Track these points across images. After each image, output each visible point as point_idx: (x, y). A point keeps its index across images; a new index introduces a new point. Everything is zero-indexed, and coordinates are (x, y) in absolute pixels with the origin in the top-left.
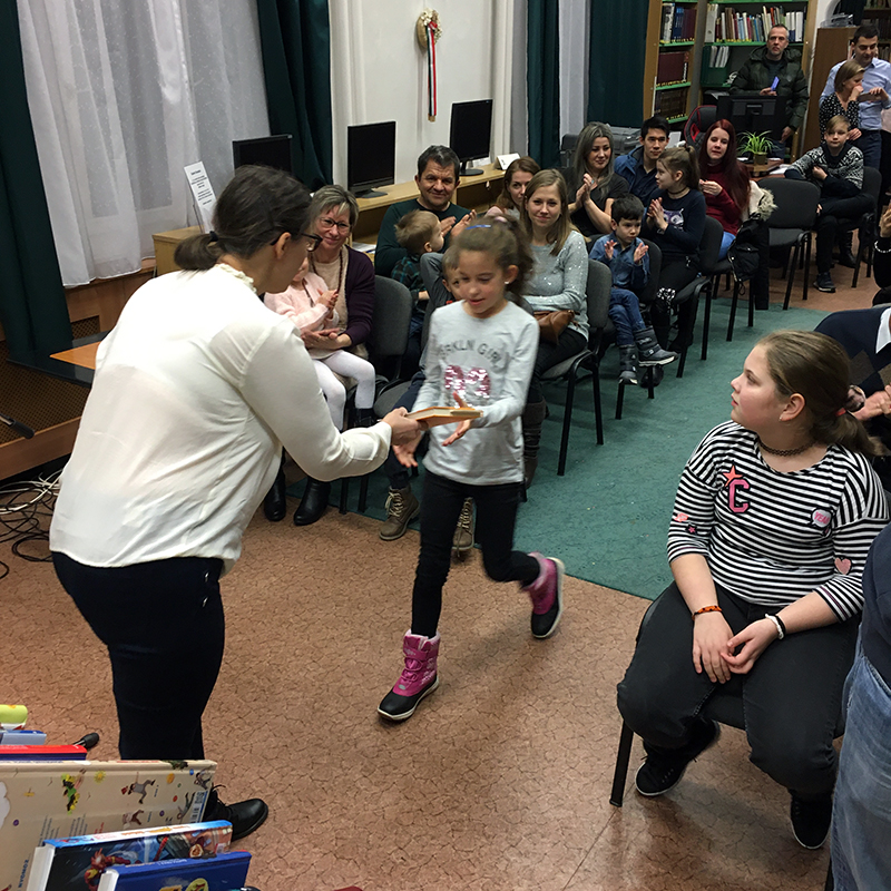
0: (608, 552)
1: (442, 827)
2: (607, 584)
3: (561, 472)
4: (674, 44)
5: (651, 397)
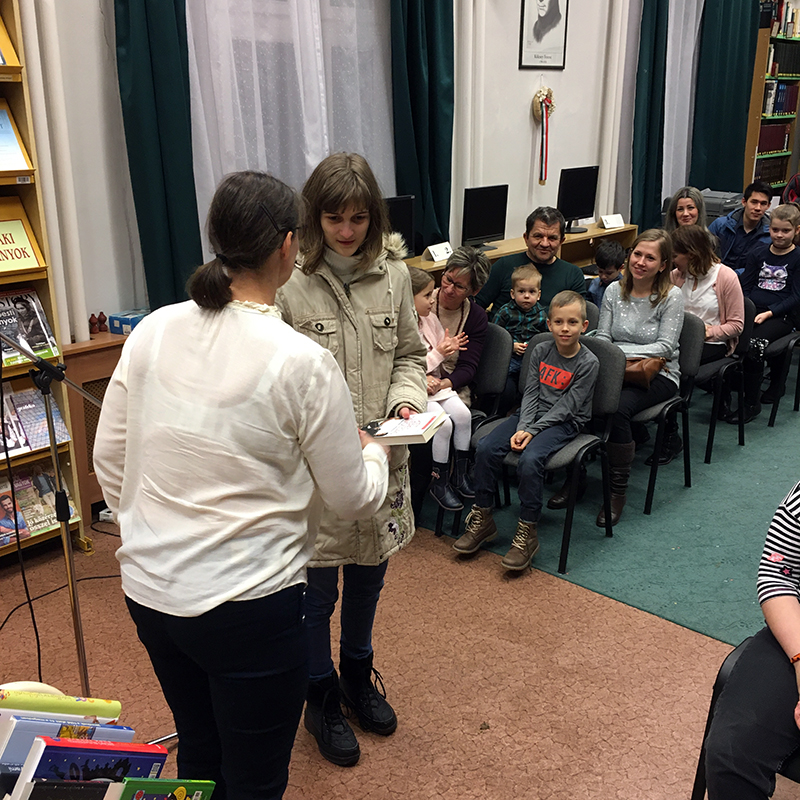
0: (691, 593)
2: (687, 625)
3: (647, 511)
4: (776, 117)
5: (742, 443)
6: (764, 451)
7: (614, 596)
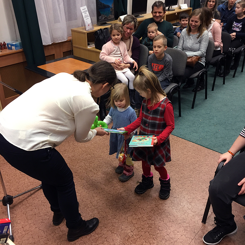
0: (206, 135)
1: (146, 226)
2: (205, 146)
3: (193, 108)
5: (224, 83)
6: (231, 86)
7: (181, 137)
